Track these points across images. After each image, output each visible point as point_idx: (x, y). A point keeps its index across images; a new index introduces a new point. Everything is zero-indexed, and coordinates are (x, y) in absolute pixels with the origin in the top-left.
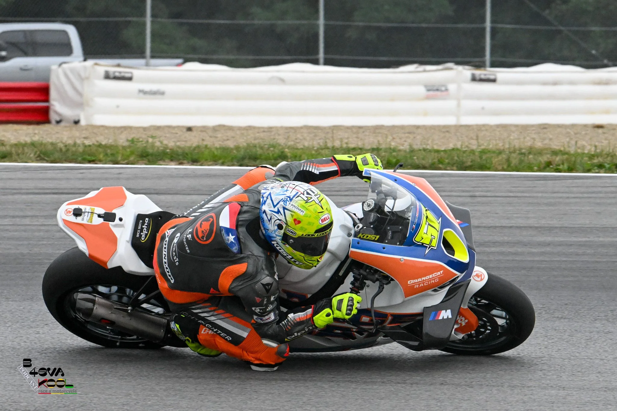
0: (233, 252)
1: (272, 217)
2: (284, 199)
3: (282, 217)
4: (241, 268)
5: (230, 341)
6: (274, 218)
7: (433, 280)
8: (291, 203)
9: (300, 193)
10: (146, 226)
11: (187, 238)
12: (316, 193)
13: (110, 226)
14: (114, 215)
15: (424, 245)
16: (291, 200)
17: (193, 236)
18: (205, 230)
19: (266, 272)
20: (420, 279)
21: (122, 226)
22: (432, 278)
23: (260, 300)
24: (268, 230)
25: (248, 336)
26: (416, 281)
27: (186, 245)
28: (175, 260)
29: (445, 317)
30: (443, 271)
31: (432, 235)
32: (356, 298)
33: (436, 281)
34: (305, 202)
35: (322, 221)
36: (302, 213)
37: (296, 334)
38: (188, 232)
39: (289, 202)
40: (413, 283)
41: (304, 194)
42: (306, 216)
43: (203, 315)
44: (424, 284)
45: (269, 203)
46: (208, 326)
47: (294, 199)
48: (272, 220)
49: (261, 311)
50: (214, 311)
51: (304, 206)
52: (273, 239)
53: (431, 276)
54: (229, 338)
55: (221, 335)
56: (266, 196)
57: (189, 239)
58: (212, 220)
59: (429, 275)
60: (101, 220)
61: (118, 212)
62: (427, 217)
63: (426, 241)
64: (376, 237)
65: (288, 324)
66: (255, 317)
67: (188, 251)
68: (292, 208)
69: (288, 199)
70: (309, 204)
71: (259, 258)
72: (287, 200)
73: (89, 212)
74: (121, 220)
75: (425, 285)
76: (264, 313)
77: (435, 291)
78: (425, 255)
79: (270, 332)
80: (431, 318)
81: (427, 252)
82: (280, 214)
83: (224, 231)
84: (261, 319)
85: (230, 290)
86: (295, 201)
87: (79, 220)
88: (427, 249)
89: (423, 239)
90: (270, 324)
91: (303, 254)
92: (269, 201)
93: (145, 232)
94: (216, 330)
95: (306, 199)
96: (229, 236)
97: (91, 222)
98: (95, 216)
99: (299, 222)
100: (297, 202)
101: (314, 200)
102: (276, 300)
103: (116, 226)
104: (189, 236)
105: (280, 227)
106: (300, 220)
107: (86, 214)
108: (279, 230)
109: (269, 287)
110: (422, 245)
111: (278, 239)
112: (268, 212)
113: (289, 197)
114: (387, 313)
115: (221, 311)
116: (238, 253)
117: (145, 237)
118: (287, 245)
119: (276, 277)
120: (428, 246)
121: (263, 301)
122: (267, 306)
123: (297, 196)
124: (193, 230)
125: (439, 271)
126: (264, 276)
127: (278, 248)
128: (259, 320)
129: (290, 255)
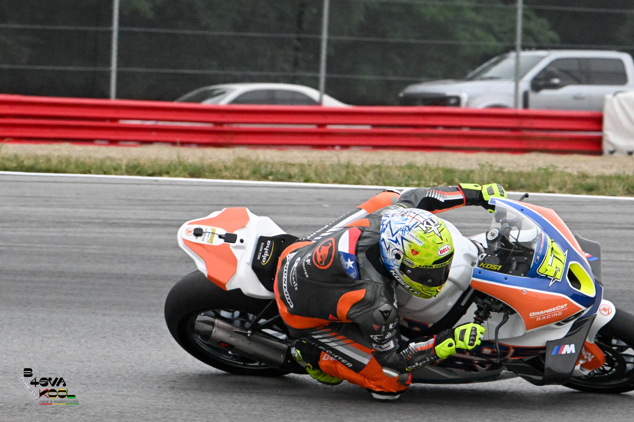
0: (351, 278)
1: (390, 246)
2: (403, 229)
3: (400, 247)
4: (359, 294)
5: (350, 368)
6: (392, 247)
7: (556, 313)
8: (410, 233)
9: (419, 223)
10: (268, 248)
11: (306, 263)
12: (437, 223)
13: (231, 247)
14: (235, 236)
15: (548, 277)
16: (410, 230)
17: (311, 261)
18: (323, 254)
19: (385, 299)
20: (543, 312)
21: (243, 248)
22: (555, 311)
23: (378, 327)
24: (386, 258)
25: (368, 363)
26: (538, 313)
27: (305, 270)
28: (294, 285)
29: (569, 352)
30: (567, 304)
31: (556, 268)
32: (480, 328)
33: (559, 315)
34: (424, 232)
35: (441, 252)
36: (420, 244)
37: (417, 364)
38: (308, 257)
39: (407, 231)
40: (535, 316)
41: (423, 224)
42: (424, 246)
43: (323, 341)
44: (546, 317)
45: (388, 232)
46: (328, 352)
47: (413, 228)
48: (390, 249)
49: (380, 339)
50: (335, 336)
51: (422, 237)
52: (392, 268)
53: (554, 309)
54: (349, 364)
55: (342, 361)
56: (386, 224)
57: (308, 264)
58: (330, 244)
59: (552, 308)
60: (222, 241)
61: (240, 234)
62: (552, 249)
63: (551, 273)
64: (498, 267)
65: (409, 353)
66: (374, 345)
67: (307, 276)
68: (411, 238)
69: (407, 228)
70: (428, 235)
71: (378, 284)
72: (406, 230)
73: (209, 232)
74: (242, 241)
75: (548, 318)
76: (382, 341)
77: (559, 324)
78: (549, 287)
79: (391, 360)
80: (554, 353)
81: (551, 284)
82: (397, 243)
83: (342, 256)
84: (380, 348)
85: (348, 317)
86: (414, 232)
87: (199, 240)
88: (552, 281)
89: (547, 270)
90: (390, 353)
91: (421, 285)
92: (388, 229)
93: (266, 254)
94: (337, 356)
95: (425, 229)
96: (347, 261)
97: (212, 242)
98: (216, 237)
99: (417, 253)
100: (415, 232)
101: (433, 231)
102: (395, 328)
103: (237, 247)
104: (308, 261)
105: (398, 257)
106: (418, 251)
107: (207, 234)
108: (397, 260)
109: (388, 314)
110: (546, 277)
111: (396, 268)
112: (387, 241)
113: (408, 227)
114: (509, 345)
115: (341, 337)
116: (356, 279)
117: (266, 260)
118: (405, 275)
119: (395, 304)
120: (553, 278)
121: (381, 328)
122: (385, 334)
123: (416, 225)
124: (312, 255)
125: (563, 304)
126: (382, 303)
127: (396, 277)
128: (378, 348)
129: (408, 285)
